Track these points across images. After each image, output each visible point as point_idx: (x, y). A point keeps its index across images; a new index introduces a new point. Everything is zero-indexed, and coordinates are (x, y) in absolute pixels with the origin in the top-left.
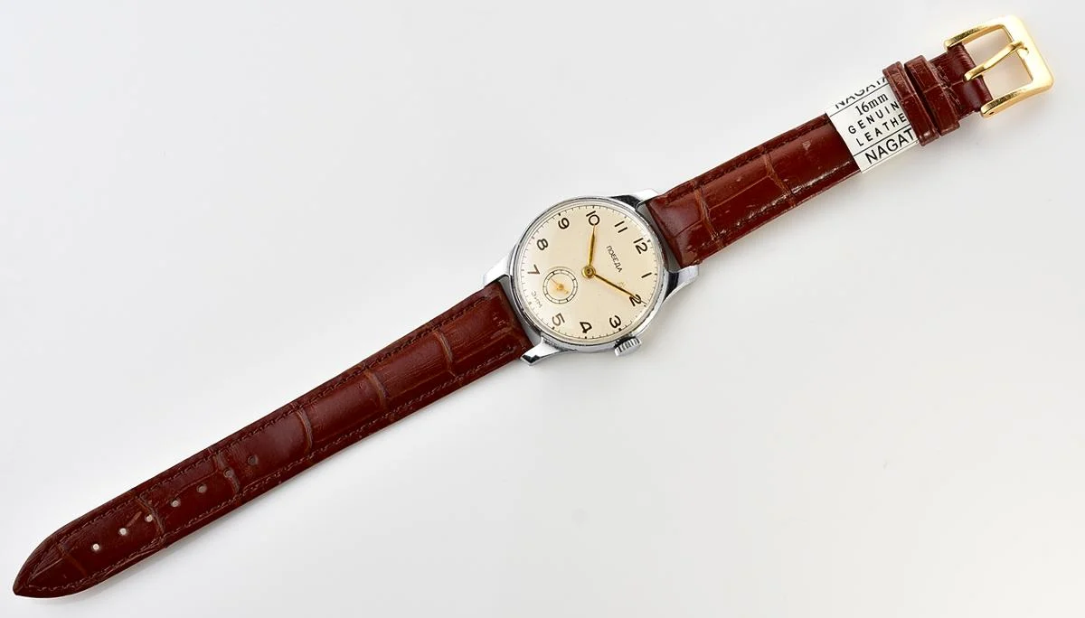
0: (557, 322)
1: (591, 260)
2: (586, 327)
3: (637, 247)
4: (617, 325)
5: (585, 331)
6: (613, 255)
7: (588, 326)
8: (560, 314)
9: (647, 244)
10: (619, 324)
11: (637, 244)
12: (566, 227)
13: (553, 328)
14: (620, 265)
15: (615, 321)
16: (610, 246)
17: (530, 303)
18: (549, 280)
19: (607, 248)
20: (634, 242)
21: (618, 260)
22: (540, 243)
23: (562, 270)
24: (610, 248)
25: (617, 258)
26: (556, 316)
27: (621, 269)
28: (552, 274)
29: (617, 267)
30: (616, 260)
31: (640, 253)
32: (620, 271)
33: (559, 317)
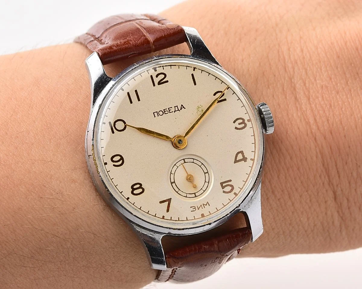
0: (229, 188)
2: (240, 157)
3: (159, 83)
4: (243, 122)
5: (245, 159)
6: (164, 112)
7: (240, 155)
8: (222, 184)
9: (158, 71)
10: (243, 120)
11: (156, 83)
12: (122, 158)
13: (236, 194)
14: (177, 106)
15: (239, 124)
16: (154, 113)
17: (203, 215)
18: (179, 190)
19: (155, 117)
20: (154, 85)
21: (171, 108)
22: (135, 192)
23: (171, 172)
24: (156, 114)
25: (169, 108)
26: (223, 189)
27: (182, 105)
28: (174, 184)
29: (178, 110)
30: (171, 110)
31: (167, 81)
32: (184, 107)
33: (224, 185)
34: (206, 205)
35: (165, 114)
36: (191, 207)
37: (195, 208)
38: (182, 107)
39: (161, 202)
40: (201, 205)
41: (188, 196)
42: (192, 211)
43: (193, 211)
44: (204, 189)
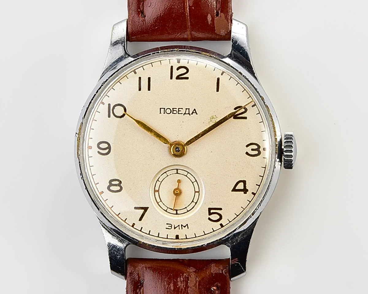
0: (216, 217)
1: (165, 141)
2: (241, 186)
3: (178, 78)
4: (258, 149)
5: (245, 190)
6: (172, 111)
7: (241, 184)
8: (210, 209)
9: (181, 64)
10: (259, 147)
11: (175, 76)
12: (109, 148)
13: (222, 225)
14: (189, 109)
15: (252, 150)
16: (160, 109)
17: (177, 237)
18: (161, 201)
19: (160, 113)
20: (171, 78)
21: (182, 109)
22: (112, 188)
23: (158, 179)
24: (162, 110)
25: (179, 109)
26: (209, 215)
27: (195, 110)
28: (157, 193)
29: (189, 114)
30: (180, 111)
31: (187, 78)
32: (196, 112)
33: (212, 211)
34: (185, 227)
35: (173, 113)
36: (167, 224)
37: (171, 226)
38: (194, 112)
39: (136, 208)
40: (179, 226)
41: (169, 210)
42: (166, 228)
43: (168, 229)
44: (188, 209)
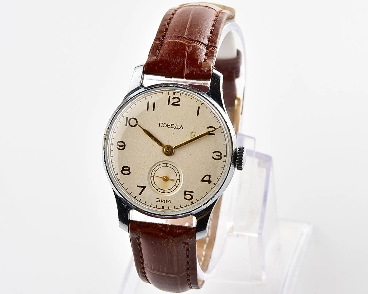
0: (189, 197)
1: (161, 144)
2: (207, 178)
3: (173, 104)
4: (220, 156)
5: (209, 182)
6: (167, 126)
8: (185, 192)
9: (176, 95)
10: (221, 154)
11: (171, 103)
12: (124, 146)
13: (192, 203)
14: (178, 125)
15: (217, 155)
16: (160, 123)
17: (163, 208)
18: (155, 183)
19: (159, 126)
20: (169, 104)
21: (174, 125)
22: (123, 172)
23: (154, 169)
24: (161, 124)
25: (171, 124)
26: (185, 195)
27: (182, 126)
28: (152, 178)
29: (178, 128)
30: (172, 126)
31: (179, 105)
32: (182, 128)
33: (187, 193)
35: (167, 127)
36: (157, 198)
37: (160, 200)
38: (181, 127)
39: (138, 186)
40: (165, 200)
41: (159, 190)
42: (156, 201)
43: (158, 202)
44: (172, 190)
